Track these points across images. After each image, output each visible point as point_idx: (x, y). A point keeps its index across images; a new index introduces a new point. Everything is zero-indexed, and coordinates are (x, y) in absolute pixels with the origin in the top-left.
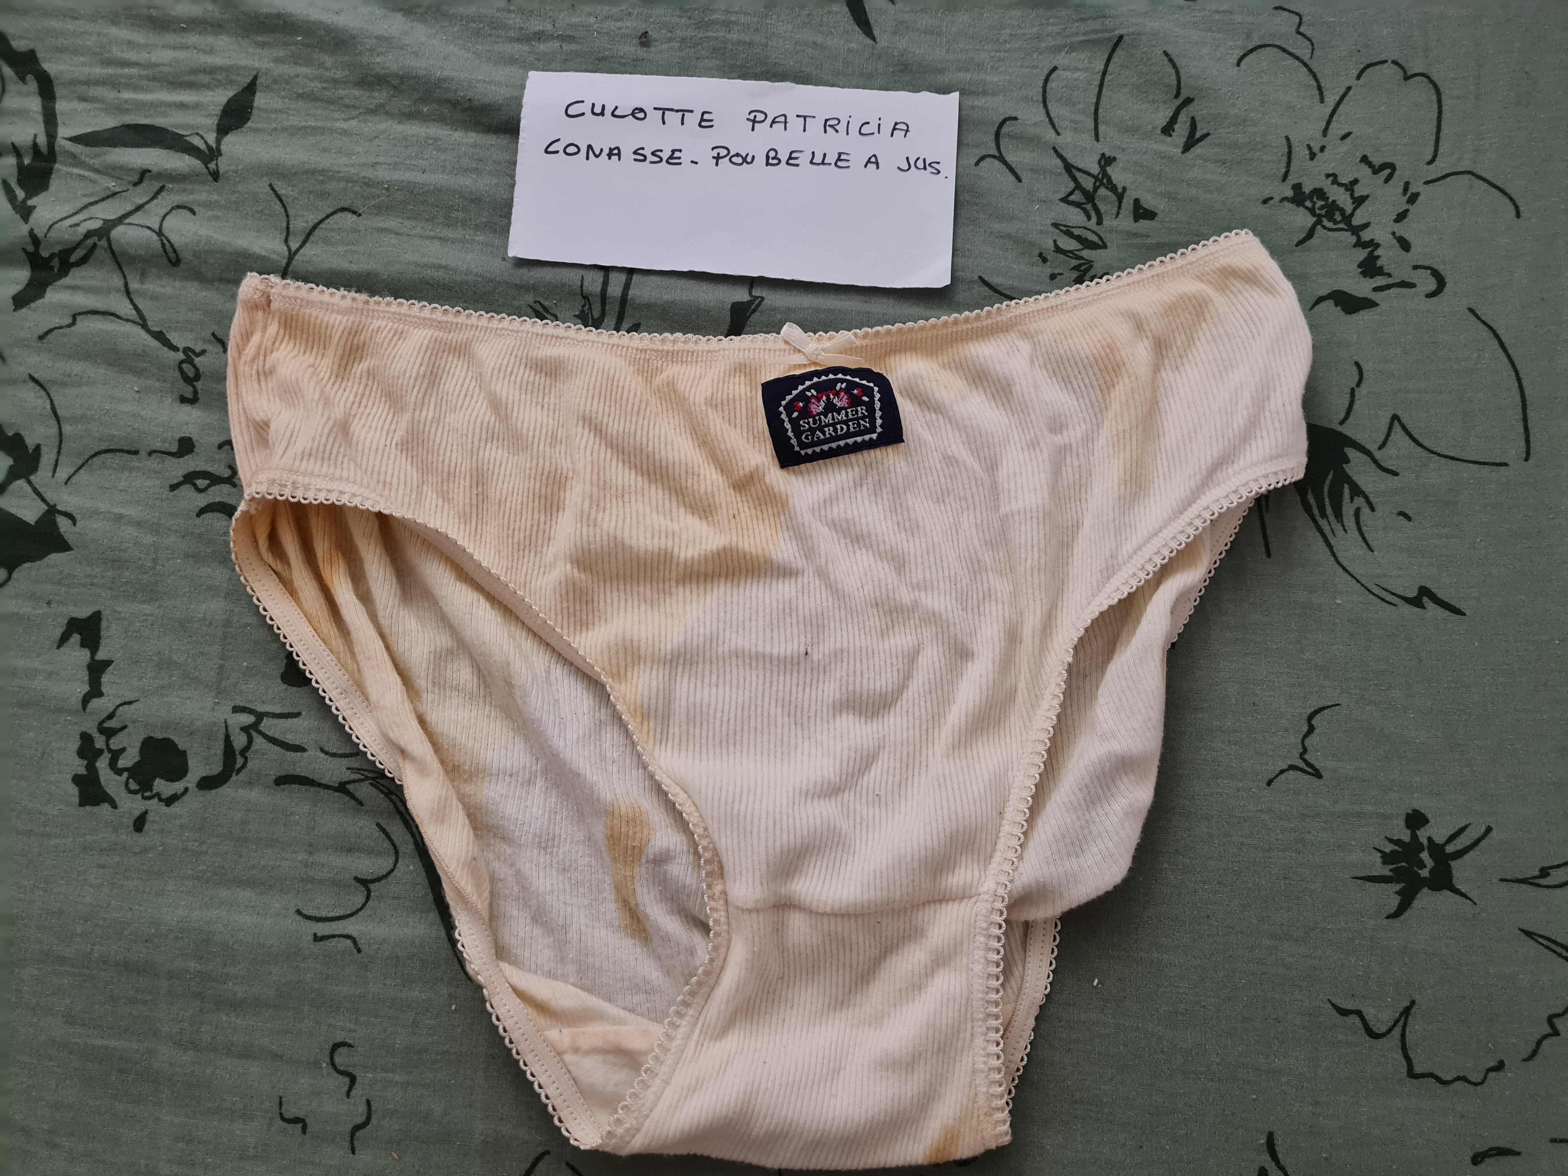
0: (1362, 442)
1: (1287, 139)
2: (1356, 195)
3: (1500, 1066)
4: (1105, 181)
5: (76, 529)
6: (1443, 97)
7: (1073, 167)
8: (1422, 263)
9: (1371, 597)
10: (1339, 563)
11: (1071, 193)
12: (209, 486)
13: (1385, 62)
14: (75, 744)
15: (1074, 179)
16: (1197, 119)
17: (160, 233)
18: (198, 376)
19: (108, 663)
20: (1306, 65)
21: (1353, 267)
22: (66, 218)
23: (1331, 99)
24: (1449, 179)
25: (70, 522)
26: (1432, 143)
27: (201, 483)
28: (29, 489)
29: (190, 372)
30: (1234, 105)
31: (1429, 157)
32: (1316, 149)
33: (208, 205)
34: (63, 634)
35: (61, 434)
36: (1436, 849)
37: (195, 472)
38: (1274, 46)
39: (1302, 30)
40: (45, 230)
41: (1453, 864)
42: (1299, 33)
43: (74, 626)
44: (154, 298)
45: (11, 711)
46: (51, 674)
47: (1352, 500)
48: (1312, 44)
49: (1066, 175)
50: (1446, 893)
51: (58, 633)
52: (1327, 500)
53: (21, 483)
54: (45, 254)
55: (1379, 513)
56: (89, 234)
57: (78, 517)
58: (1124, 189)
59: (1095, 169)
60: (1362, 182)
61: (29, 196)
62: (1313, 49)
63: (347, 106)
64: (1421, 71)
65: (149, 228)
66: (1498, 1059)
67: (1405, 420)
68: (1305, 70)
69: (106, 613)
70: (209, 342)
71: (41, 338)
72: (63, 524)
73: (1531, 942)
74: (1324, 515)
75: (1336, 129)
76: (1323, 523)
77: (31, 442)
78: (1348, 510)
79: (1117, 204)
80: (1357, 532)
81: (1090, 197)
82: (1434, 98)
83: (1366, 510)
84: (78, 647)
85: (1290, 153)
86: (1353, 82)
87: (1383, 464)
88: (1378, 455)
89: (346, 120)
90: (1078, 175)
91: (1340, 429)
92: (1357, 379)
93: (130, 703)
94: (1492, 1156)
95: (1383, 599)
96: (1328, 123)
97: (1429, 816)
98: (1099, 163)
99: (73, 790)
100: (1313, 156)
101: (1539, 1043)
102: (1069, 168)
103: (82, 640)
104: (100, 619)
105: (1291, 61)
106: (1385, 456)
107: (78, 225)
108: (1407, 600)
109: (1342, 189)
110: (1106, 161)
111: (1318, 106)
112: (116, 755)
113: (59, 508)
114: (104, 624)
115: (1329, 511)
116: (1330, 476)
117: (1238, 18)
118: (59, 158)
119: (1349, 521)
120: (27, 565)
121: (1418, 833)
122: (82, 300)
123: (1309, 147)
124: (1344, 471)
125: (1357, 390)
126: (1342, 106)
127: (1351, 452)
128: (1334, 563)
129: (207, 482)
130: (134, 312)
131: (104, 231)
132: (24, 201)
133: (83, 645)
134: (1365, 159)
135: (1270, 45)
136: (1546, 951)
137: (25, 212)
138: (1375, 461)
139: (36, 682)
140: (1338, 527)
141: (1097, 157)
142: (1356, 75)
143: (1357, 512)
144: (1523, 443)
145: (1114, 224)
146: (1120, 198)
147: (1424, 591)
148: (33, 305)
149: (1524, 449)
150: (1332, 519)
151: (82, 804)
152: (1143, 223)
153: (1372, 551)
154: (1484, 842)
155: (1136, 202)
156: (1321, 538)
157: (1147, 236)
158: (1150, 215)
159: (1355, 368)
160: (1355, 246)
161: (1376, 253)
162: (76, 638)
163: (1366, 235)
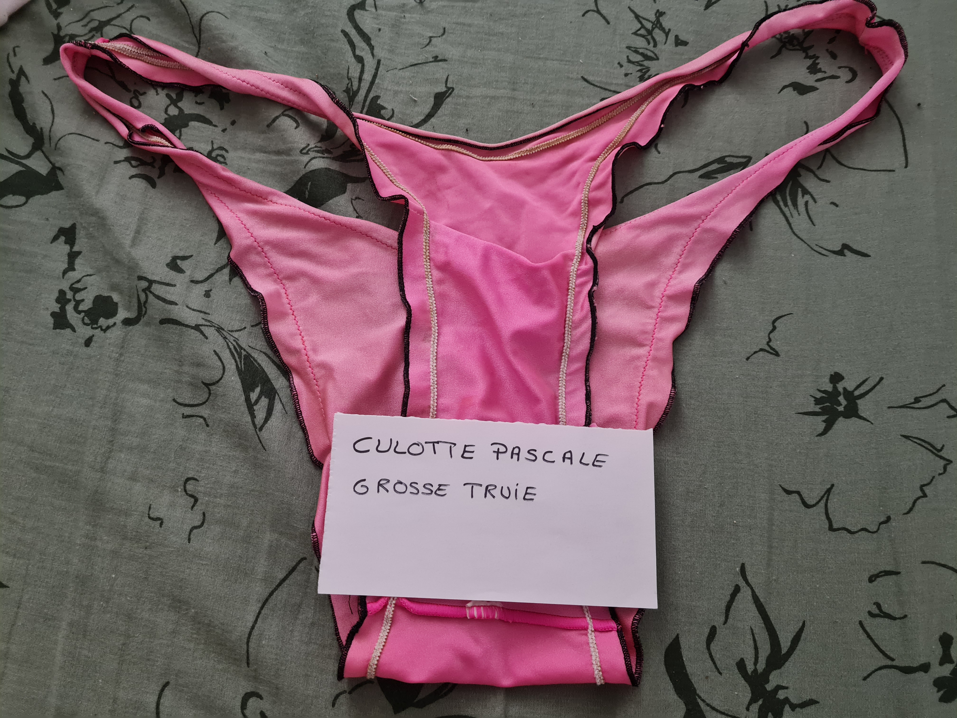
0: (809, 165)
2: (806, 32)
3: (888, 521)
4: (658, 25)
5: (65, 177)
7: (640, 17)
8: (844, 65)
9: (813, 252)
10: (794, 233)
11: (639, 30)
12: (139, 165)
14: (55, 295)
15: (641, 23)
18: (140, 105)
19: (79, 252)
21: (804, 69)
22: (80, 21)
25: (62, 173)
27: (135, 161)
28: (43, 156)
32: (782, 8)
34: (55, 236)
36: (848, 394)
37: (132, 157)
41: (858, 402)
43: (62, 232)
46: (46, 256)
47: (803, 196)
49: (636, 21)
50: (854, 419)
51: (52, 236)
52: (788, 198)
53: (39, 153)
55: (819, 204)
58: (670, 30)
59: (653, 19)
61: (59, 7)
66: (887, 515)
67: (833, 152)
69: (78, 225)
70: (149, 88)
72: (59, 174)
73: (910, 442)
74: (786, 205)
76: (785, 209)
77: (39, 125)
78: (801, 201)
79: (665, 37)
80: (806, 215)
81: (650, 32)
83: (811, 202)
84: (63, 243)
87: (820, 176)
88: (818, 172)
90: (643, 21)
93: (89, 275)
94: (882, 576)
95: (820, 253)
97: (844, 375)
98: (656, 15)
99: (51, 320)
101: (915, 502)
102: (638, 17)
103: (65, 240)
104: (75, 228)
106: (823, 173)
108: (834, 252)
110: (660, 14)
112: (78, 303)
113: (58, 167)
114: (78, 231)
115: (789, 203)
116: (790, 183)
119: (801, 207)
120: (38, 196)
121: (837, 385)
123: (778, 6)
124: (798, 180)
127: (802, 171)
128: (792, 233)
129: (139, 162)
131: (99, 29)
132: (57, 9)
133: (66, 242)
136: (919, 447)
137: (56, 15)
138: (816, 175)
139: (36, 260)
140: (794, 212)
141: (654, 12)
143: (806, 203)
144: (903, 158)
145: (664, 47)
146: (667, 34)
147: (845, 246)
148: (54, 64)
149: (904, 162)
150: (791, 207)
151: (55, 328)
152: (681, 48)
153: (814, 225)
154: (878, 387)
155: (677, 37)
156: (784, 219)
157: (683, 54)
158: (685, 43)
159: (804, 125)
160: (805, 58)
161: (817, 61)
162: (62, 238)
163: (811, 53)
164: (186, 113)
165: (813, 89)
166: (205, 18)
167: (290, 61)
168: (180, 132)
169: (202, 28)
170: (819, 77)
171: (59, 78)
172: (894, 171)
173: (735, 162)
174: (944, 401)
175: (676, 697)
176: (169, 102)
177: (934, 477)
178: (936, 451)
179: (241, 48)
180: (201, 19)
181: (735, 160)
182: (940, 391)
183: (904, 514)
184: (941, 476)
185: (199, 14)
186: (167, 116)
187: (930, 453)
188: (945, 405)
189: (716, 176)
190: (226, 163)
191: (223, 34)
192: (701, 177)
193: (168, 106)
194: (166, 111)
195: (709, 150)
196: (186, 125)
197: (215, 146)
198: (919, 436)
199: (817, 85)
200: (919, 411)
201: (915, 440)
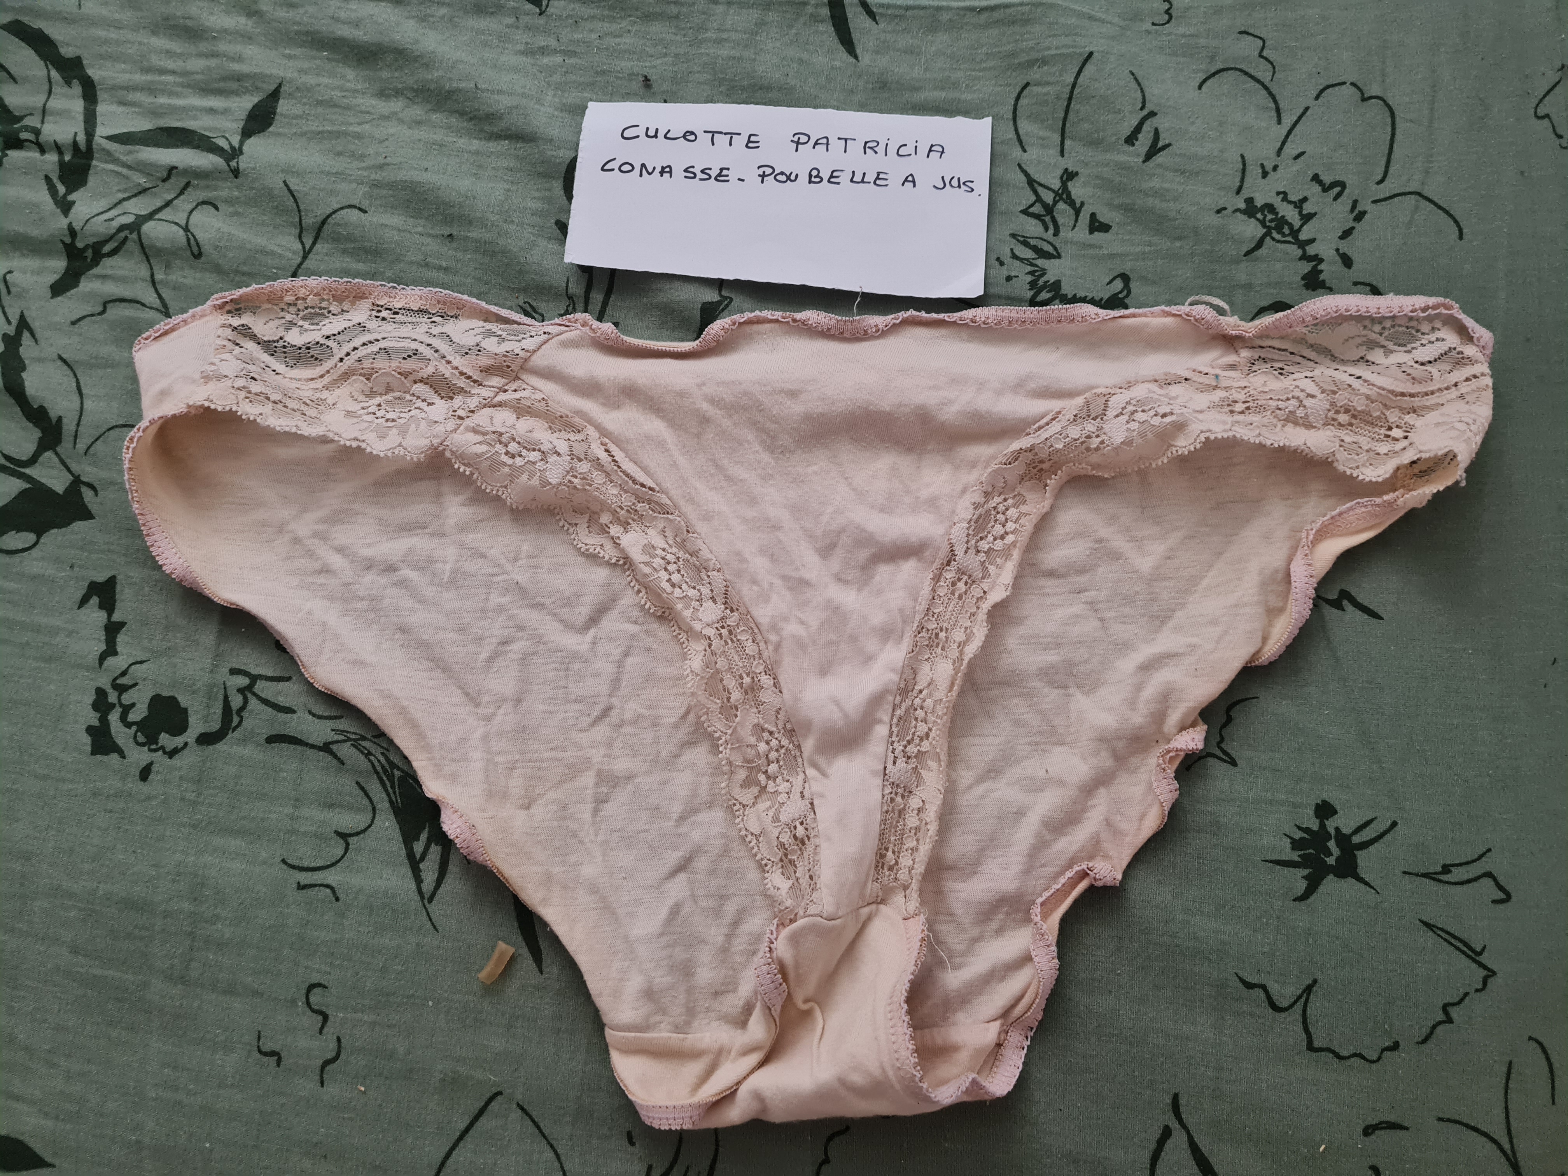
1: (1242, 157)
2: (1304, 212)
3: (1395, 1046)
4: (1064, 196)
5: (98, 500)
6: (1398, 119)
7: (1035, 181)
8: (1362, 280)
11: (1032, 206)
13: (1344, 83)
14: (90, 698)
15: (1036, 192)
16: (1160, 130)
17: (186, 229)
19: (122, 625)
20: (1266, 88)
22: (102, 213)
23: (1288, 121)
24: (1396, 199)
25: (92, 492)
26: (1383, 163)
28: (56, 459)
30: (1193, 123)
31: (1380, 177)
32: (1269, 167)
33: (229, 201)
34: (84, 596)
35: (82, 408)
36: (1343, 839)
38: (1236, 69)
39: (1265, 54)
40: (81, 224)
41: (1359, 854)
42: (1261, 56)
43: (94, 589)
44: (176, 288)
45: (34, 664)
46: (72, 632)
48: (1274, 68)
49: (1029, 189)
50: (1350, 880)
51: (79, 595)
53: (49, 456)
54: (80, 244)
56: (122, 228)
57: (98, 488)
58: (1082, 204)
59: (1056, 184)
60: (1312, 200)
61: (69, 191)
62: (1274, 73)
63: (361, 112)
64: (1379, 94)
65: (176, 224)
66: (1393, 1040)
68: (1265, 92)
69: (119, 578)
71: (73, 323)
72: (87, 493)
73: (1431, 933)
75: (1291, 149)
77: (54, 414)
79: (1074, 217)
81: (1049, 210)
82: (1389, 120)
84: (96, 609)
85: (1243, 171)
86: (1311, 102)
89: (359, 124)
90: (1040, 190)
93: (141, 662)
94: (1383, 1129)
96: (1284, 143)
97: (1338, 807)
98: (1062, 178)
99: (87, 740)
100: (1265, 174)
101: (1434, 1027)
102: (1031, 182)
103: (100, 602)
104: (115, 583)
105: (1252, 84)
107: (112, 219)
108: (1327, 602)
109: (1291, 207)
110: (1069, 176)
111: (1275, 128)
112: (126, 709)
113: (82, 478)
114: (118, 588)
117: (1202, 41)
118: (96, 155)
120: (55, 531)
121: (1327, 823)
122: (112, 289)
123: (1262, 166)
126: (1298, 126)
130: (158, 300)
131: (135, 226)
132: (65, 195)
133: (101, 607)
134: (1316, 178)
135: (1232, 69)
136: (1445, 943)
137: (66, 207)
139: (58, 639)
141: (1059, 172)
142: (1315, 95)
145: (1071, 235)
146: (1077, 212)
147: (1345, 595)
148: (68, 294)
151: (94, 753)
152: (1097, 236)
154: (1389, 835)
155: (1093, 216)
157: (1102, 247)
158: (1106, 227)
160: (1300, 259)
161: (1320, 268)
162: (95, 600)
163: (1311, 250)
171: (80, 320)
174: (1489, 875)
177: (1466, 995)
178: (1474, 955)
182: (1483, 859)
183: (1420, 1042)
184: (1477, 994)
187: (1462, 957)
188: (1490, 882)
198: (1446, 927)
200: (1447, 887)
201: (1439, 932)
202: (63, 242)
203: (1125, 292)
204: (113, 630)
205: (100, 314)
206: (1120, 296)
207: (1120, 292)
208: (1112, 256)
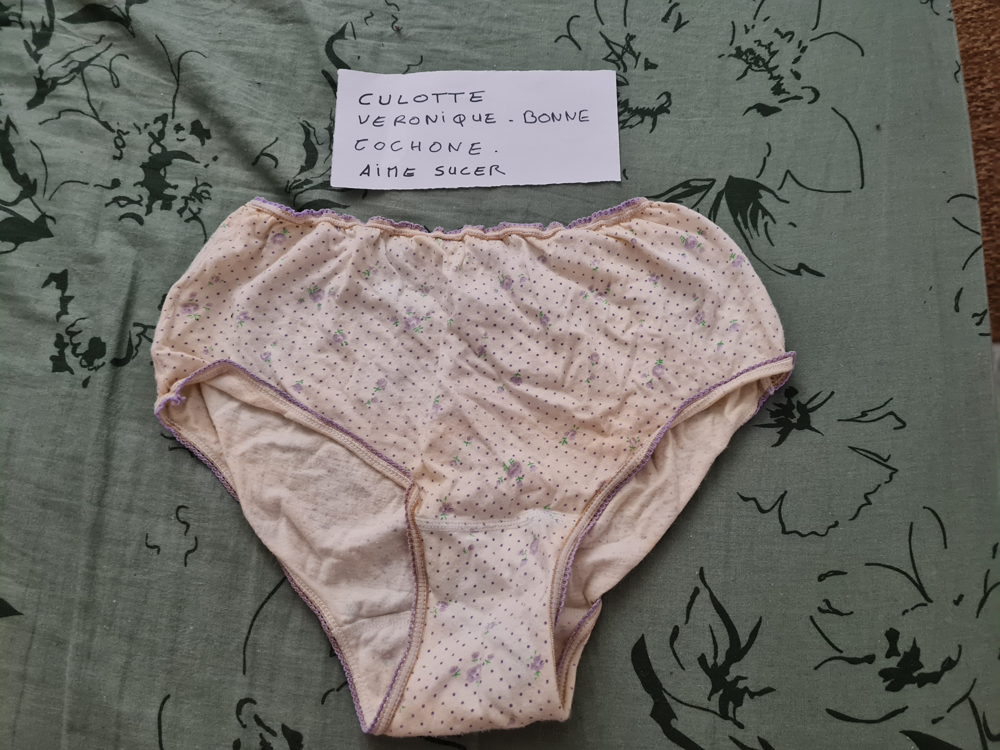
0: (769, 187)
1: (733, 23)
2: (771, 51)
3: (836, 525)
4: (628, 49)
5: (56, 226)
7: (611, 42)
8: (807, 86)
9: (771, 272)
10: (754, 254)
11: (609, 55)
12: (127, 204)
14: (53, 340)
15: (611, 48)
16: (682, 14)
17: (110, 71)
18: (124, 145)
19: (71, 297)
21: (769, 92)
24: (825, 37)
25: (53, 221)
26: (815, 19)
27: (122, 202)
28: (31, 203)
29: (120, 143)
30: (702, 6)
31: (813, 27)
32: (749, 27)
33: (133, 53)
34: (46, 281)
35: (47, 173)
36: (801, 407)
37: (120, 197)
40: (46, 68)
41: (811, 415)
43: (53, 277)
44: (102, 103)
46: (38, 300)
47: (763, 217)
49: (607, 46)
50: (807, 431)
51: (43, 280)
52: (749, 219)
53: (27, 201)
54: (44, 78)
55: (778, 224)
56: (72, 71)
57: (56, 219)
58: (640, 54)
59: (623, 43)
60: (775, 43)
61: (38, 48)
65: (104, 67)
66: (835, 520)
67: (793, 173)
69: (70, 271)
70: (132, 127)
71: (41, 124)
72: (50, 224)
73: (855, 453)
74: (746, 227)
75: (762, 16)
76: (745, 230)
77: (31, 178)
78: (761, 222)
79: (635, 61)
80: (765, 235)
81: (620, 57)
83: (771, 223)
84: (55, 288)
85: (734, 31)
87: (780, 198)
88: (778, 193)
90: (614, 46)
91: (757, 180)
92: (768, 151)
93: (84, 318)
94: (830, 575)
95: (779, 273)
96: (757, 12)
97: (799, 390)
98: (626, 39)
99: (50, 364)
100: (747, 31)
101: (859, 509)
102: (608, 42)
103: (57, 285)
104: (67, 274)
106: (783, 194)
108: (791, 272)
109: (764, 48)
110: (630, 38)
111: (752, 3)
112: (75, 346)
113: (47, 214)
114: (69, 277)
115: (750, 224)
116: (751, 205)
118: (56, 29)
119: (761, 229)
120: (27, 243)
121: (792, 399)
122: (64, 105)
123: (745, 26)
124: (759, 202)
125: (767, 158)
127: (762, 192)
128: (751, 254)
129: (126, 202)
130: (92, 112)
131: (80, 69)
132: (36, 51)
133: (58, 287)
134: (777, 31)
136: (864, 458)
137: (36, 57)
138: (776, 196)
139: (30, 304)
140: (754, 234)
141: (625, 36)
143: (766, 224)
144: (860, 179)
145: (633, 71)
146: (637, 58)
147: (802, 266)
148: (38, 107)
149: (860, 182)
150: (752, 229)
151: (54, 371)
152: (650, 71)
153: (773, 246)
154: (829, 401)
155: (646, 60)
156: (744, 241)
157: (652, 78)
158: (654, 66)
159: (767, 146)
160: (770, 79)
161: (781, 82)
162: (54, 284)
163: (775, 73)
164: (168, 150)
165: (776, 110)
166: (183, 57)
167: (269, 94)
168: (165, 170)
169: (181, 67)
170: (783, 98)
171: (44, 122)
172: (850, 192)
173: (699, 185)
174: (892, 413)
175: (644, 692)
176: (152, 140)
177: (879, 486)
178: (883, 461)
179: (219, 88)
180: (180, 58)
181: (699, 184)
182: (888, 405)
183: (851, 520)
184: (887, 484)
185: (178, 53)
186: (150, 155)
187: (876, 463)
188: (892, 418)
189: (681, 200)
190: (210, 198)
191: (202, 73)
192: (667, 201)
193: (151, 145)
194: (150, 150)
195: (675, 174)
196: (170, 163)
197: (199, 183)
198: (864, 448)
199: (781, 106)
200: (865, 424)
201: (861, 452)
202: (35, 77)
203: (668, 104)
204: (65, 301)
205: (57, 118)
206: (665, 106)
207: (665, 103)
208: (659, 82)
